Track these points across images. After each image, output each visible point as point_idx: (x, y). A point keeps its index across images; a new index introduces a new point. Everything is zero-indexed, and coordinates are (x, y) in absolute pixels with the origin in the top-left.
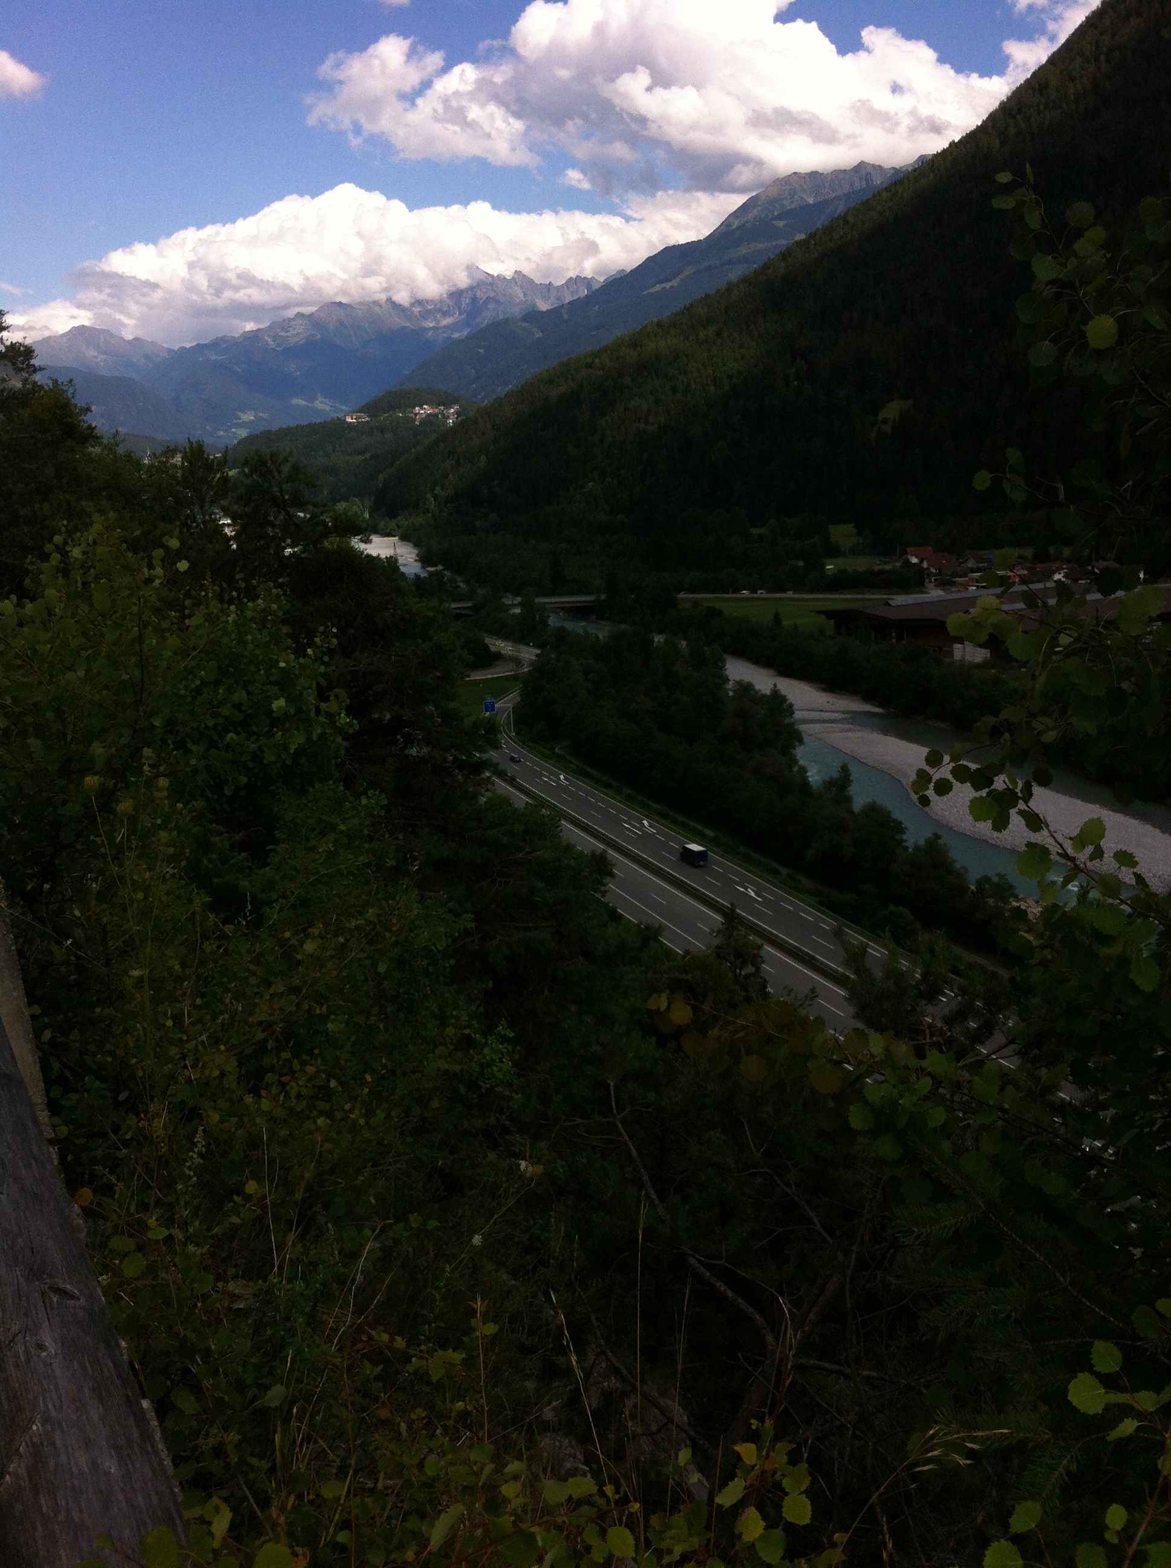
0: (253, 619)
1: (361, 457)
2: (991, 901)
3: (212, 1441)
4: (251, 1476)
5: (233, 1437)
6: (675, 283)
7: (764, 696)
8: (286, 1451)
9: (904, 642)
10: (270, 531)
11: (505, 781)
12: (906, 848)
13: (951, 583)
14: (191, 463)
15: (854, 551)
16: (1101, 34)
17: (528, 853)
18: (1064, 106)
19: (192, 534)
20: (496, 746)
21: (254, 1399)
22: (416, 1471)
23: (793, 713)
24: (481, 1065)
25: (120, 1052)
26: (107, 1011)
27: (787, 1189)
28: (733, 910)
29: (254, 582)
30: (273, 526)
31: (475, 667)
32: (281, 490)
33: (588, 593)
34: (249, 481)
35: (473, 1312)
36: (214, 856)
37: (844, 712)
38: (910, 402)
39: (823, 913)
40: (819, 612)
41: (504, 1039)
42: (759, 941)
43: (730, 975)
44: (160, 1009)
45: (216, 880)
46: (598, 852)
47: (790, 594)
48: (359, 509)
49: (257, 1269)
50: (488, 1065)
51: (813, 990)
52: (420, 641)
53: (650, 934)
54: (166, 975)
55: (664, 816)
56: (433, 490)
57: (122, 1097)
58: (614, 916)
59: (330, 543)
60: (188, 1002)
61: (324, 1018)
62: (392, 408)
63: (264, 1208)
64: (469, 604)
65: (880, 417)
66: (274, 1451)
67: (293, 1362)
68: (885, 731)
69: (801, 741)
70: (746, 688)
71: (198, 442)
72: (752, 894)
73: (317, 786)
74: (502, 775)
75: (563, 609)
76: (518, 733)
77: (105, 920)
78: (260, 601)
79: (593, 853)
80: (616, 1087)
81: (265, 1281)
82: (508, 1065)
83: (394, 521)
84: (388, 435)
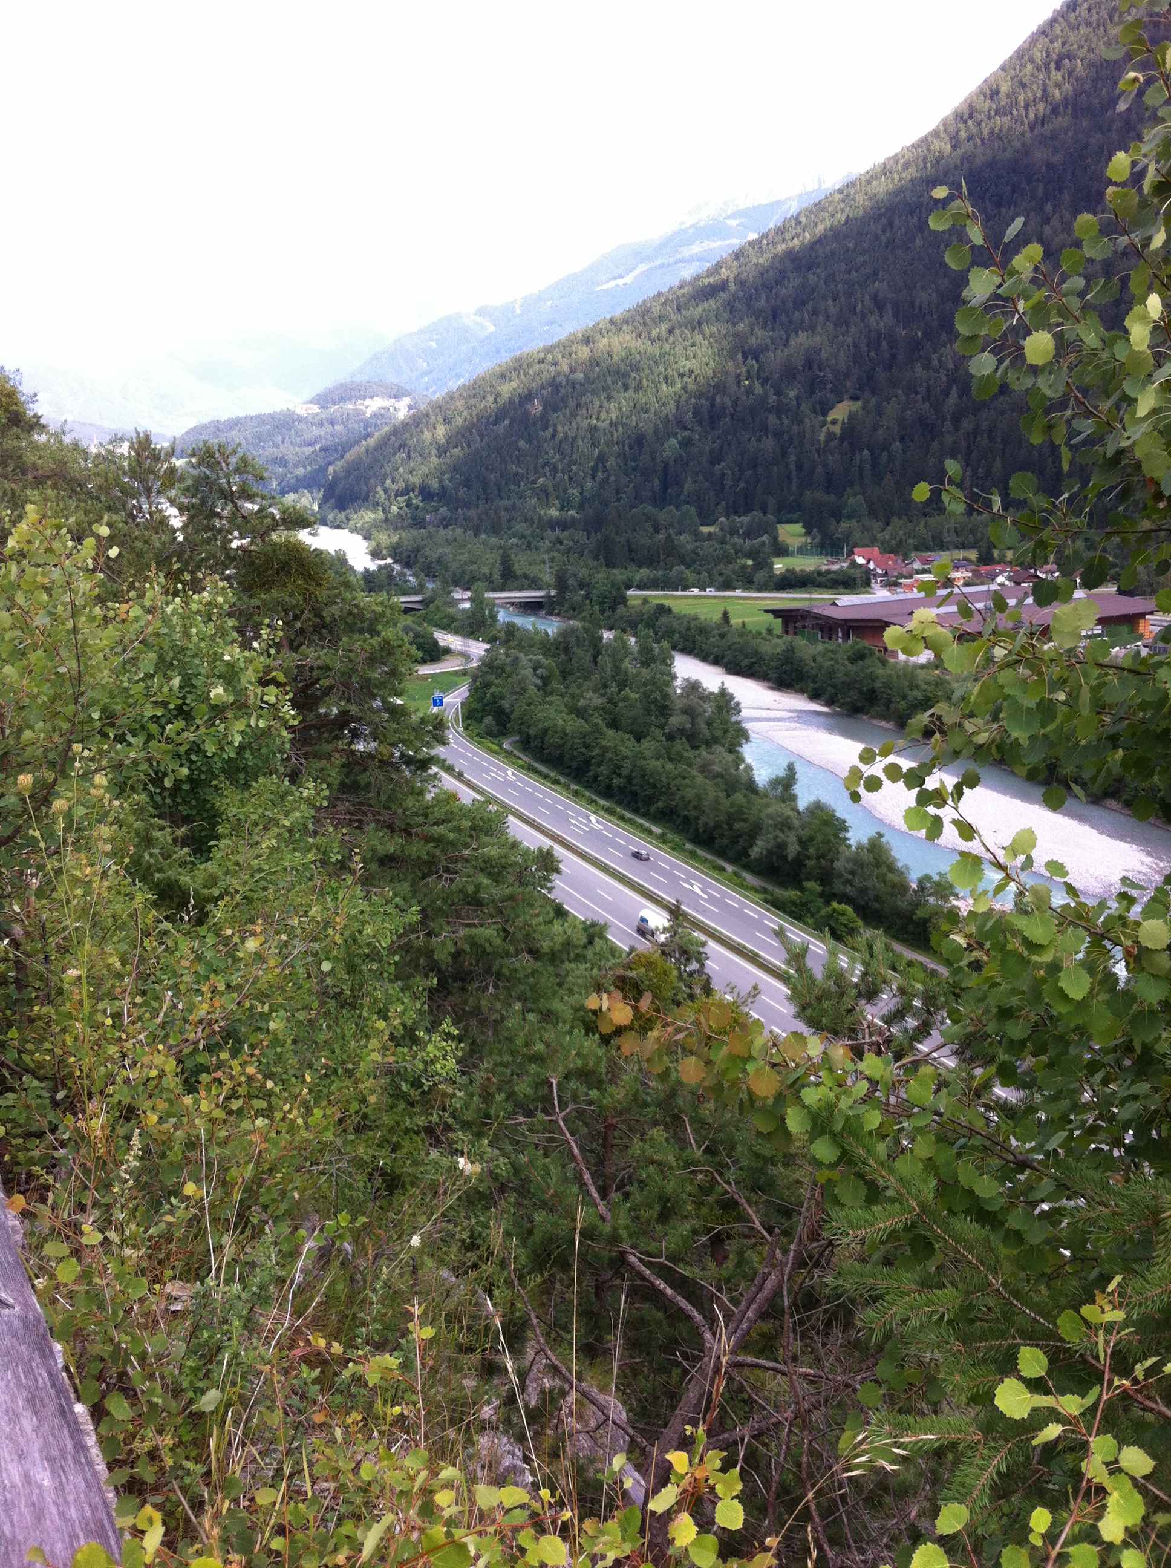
0: (198, 612)
1: (311, 449)
2: (932, 900)
3: (147, 1446)
4: (187, 1480)
5: (168, 1440)
6: (629, 279)
7: (712, 694)
8: (221, 1456)
9: (850, 642)
10: (217, 523)
11: (453, 776)
12: (850, 846)
13: (896, 584)
14: (138, 454)
15: (802, 551)
16: (1052, 42)
17: (475, 850)
18: (1015, 112)
19: (138, 525)
20: (443, 742)
21: (191, 1402)
22: (352, 1477)
23: (739, 711)
24: (425, 1062)
25: (59, 1051)
26: (45, 1010)
27: (727, 1187)
28: (678, 907)
29: (200, 575)
30: (221, 518)
31: (423, 662)
32: (229, 482)
33: (540, 589)
34: (195, 472)
35: (410, 1316)
36: (156, 851)
37: (791, 711)
38: (859, 403)
39: (768, 910)
40: (767, 611)
41: (448, 1036)
42: (703, 938)
43: (675, 973)
44: (100, 1006)
45: (157, 875)
46: (545, 848)
47: (738, 593)
48: (307, 501)
49: (195, 1271)
50: (432, 1062)
51: (755, 988)
52: (367, 636)
53: (594, 932)
54: (105, 971)
55: (611, 812)
56: (383, 483)
57: (60, 1096)
58: (560, 912)
59: (278, 536)
60: (128, 1000)
61: (265, 1016)
62: (342, 399)
63: (202, 1209)
64: (418, 598)
65: (829, 419)
66: (209, 1456)
67: (229, 1365)
68: (831, 729)
69: (747, 739)
70: (693, 687)
71: (145, 432)
72: (698, 891)
73: (261, 779)
74: (449, 769)
75: (512, 604)
76: (466, 729)
77: (44, 917)
78: (205, 594)
79: (540, 850)
80: (559, 1084)
81: (202, 1284)
82: (451, 1063)
83: (343, 514)
84: (338, 427)
